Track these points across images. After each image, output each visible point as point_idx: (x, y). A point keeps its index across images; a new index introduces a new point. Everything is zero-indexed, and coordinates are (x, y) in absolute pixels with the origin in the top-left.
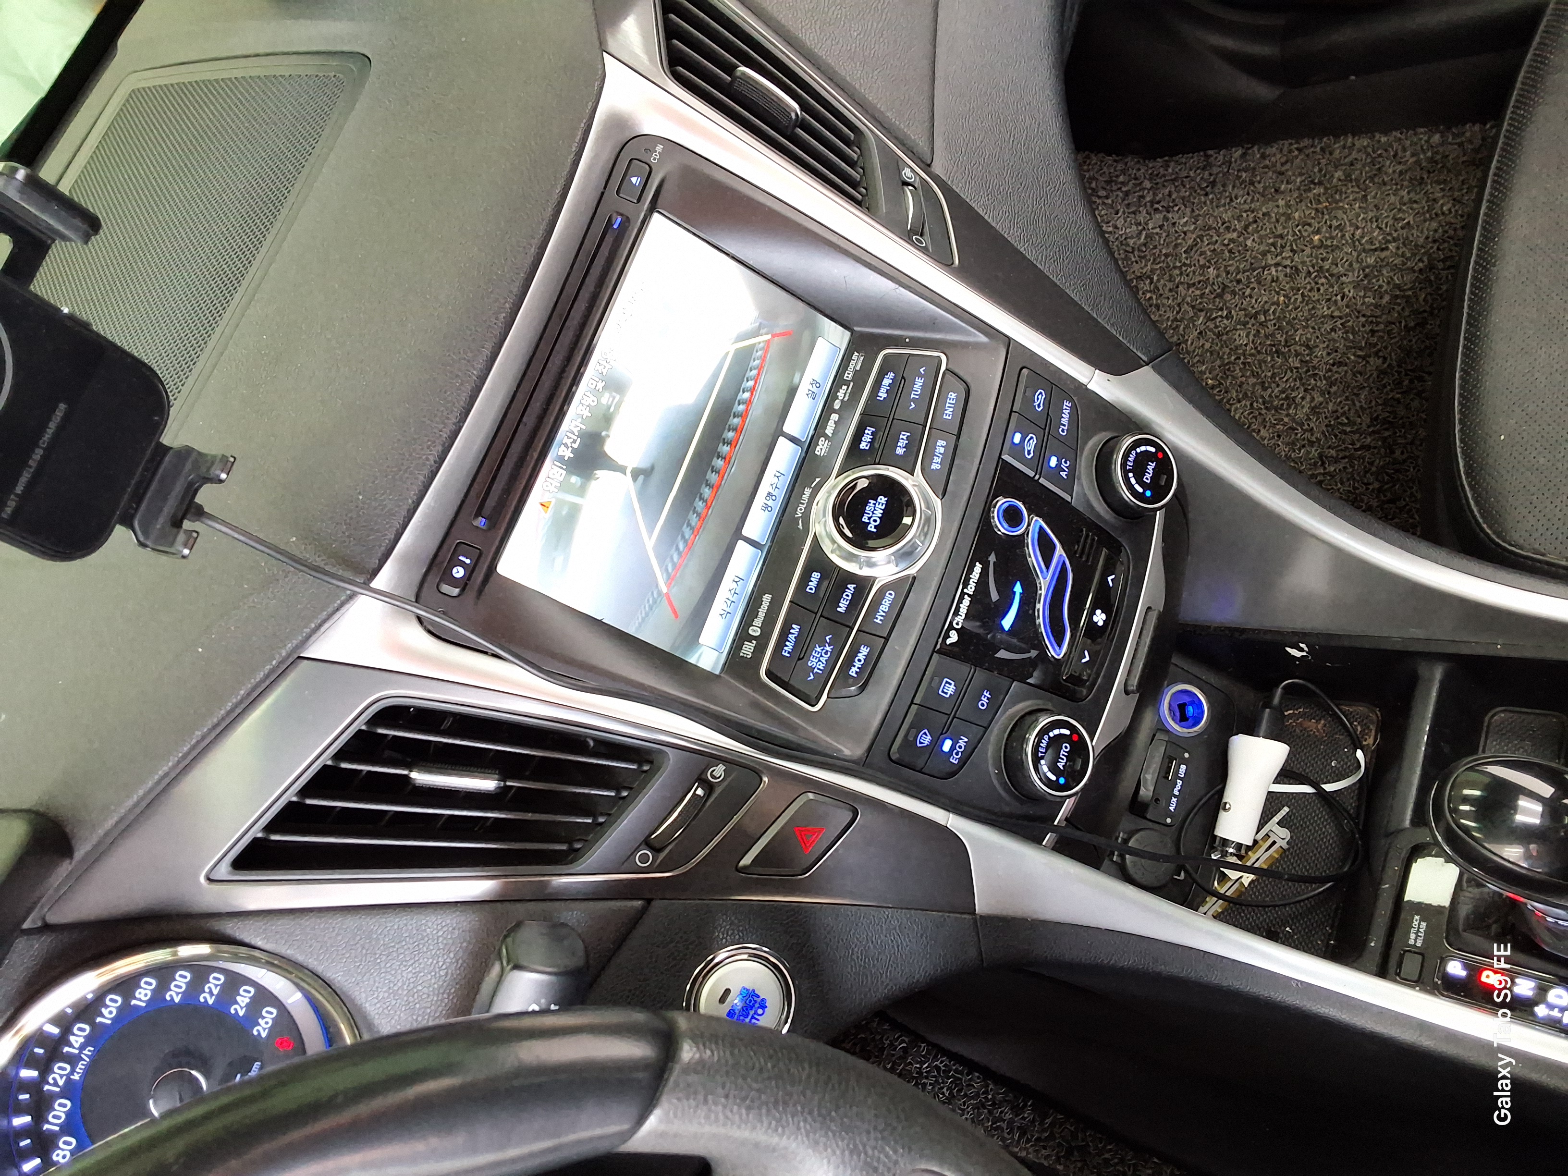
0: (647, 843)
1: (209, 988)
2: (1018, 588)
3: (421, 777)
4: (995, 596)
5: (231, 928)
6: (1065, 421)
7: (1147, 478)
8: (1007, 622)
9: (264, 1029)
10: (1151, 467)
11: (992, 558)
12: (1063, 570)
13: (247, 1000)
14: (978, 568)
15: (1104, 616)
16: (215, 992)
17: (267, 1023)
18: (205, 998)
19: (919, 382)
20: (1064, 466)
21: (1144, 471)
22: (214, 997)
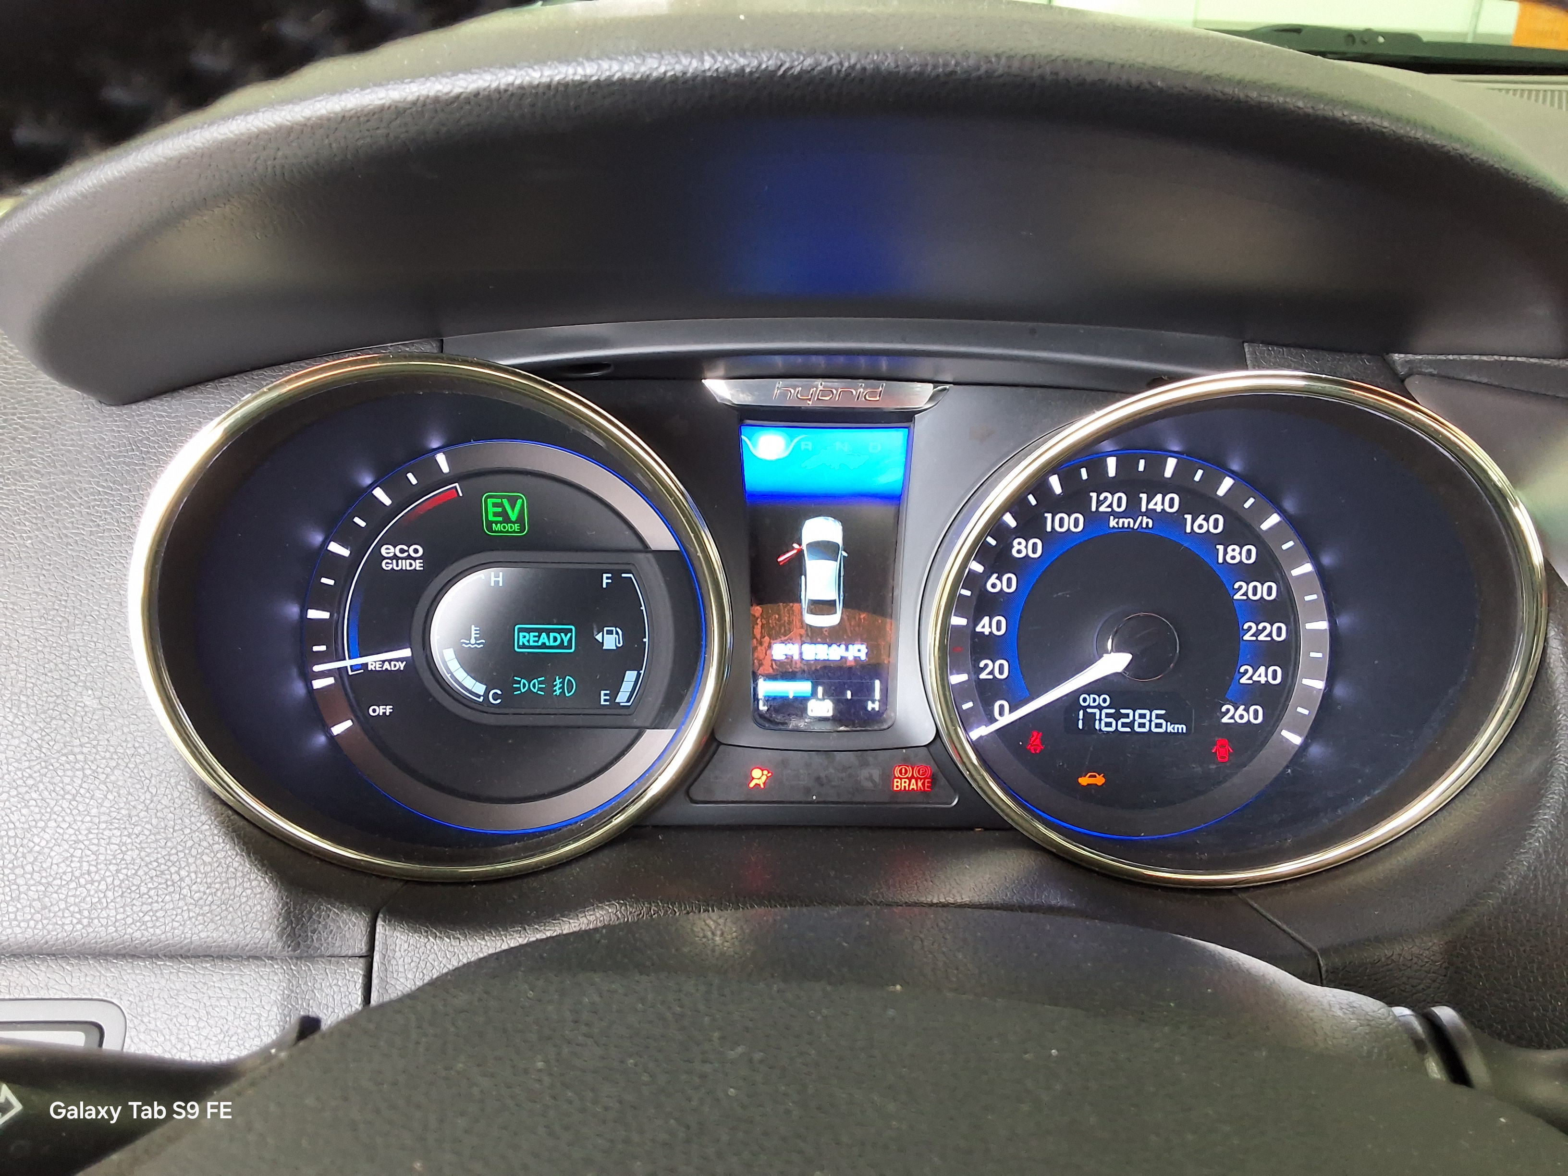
1: (1265, 628)
9: (1232, 717)
13: (1263, 680)
16: (1262, 637)
17: (1241, 717)
18: (1250, 628)
22: (1254, 638)
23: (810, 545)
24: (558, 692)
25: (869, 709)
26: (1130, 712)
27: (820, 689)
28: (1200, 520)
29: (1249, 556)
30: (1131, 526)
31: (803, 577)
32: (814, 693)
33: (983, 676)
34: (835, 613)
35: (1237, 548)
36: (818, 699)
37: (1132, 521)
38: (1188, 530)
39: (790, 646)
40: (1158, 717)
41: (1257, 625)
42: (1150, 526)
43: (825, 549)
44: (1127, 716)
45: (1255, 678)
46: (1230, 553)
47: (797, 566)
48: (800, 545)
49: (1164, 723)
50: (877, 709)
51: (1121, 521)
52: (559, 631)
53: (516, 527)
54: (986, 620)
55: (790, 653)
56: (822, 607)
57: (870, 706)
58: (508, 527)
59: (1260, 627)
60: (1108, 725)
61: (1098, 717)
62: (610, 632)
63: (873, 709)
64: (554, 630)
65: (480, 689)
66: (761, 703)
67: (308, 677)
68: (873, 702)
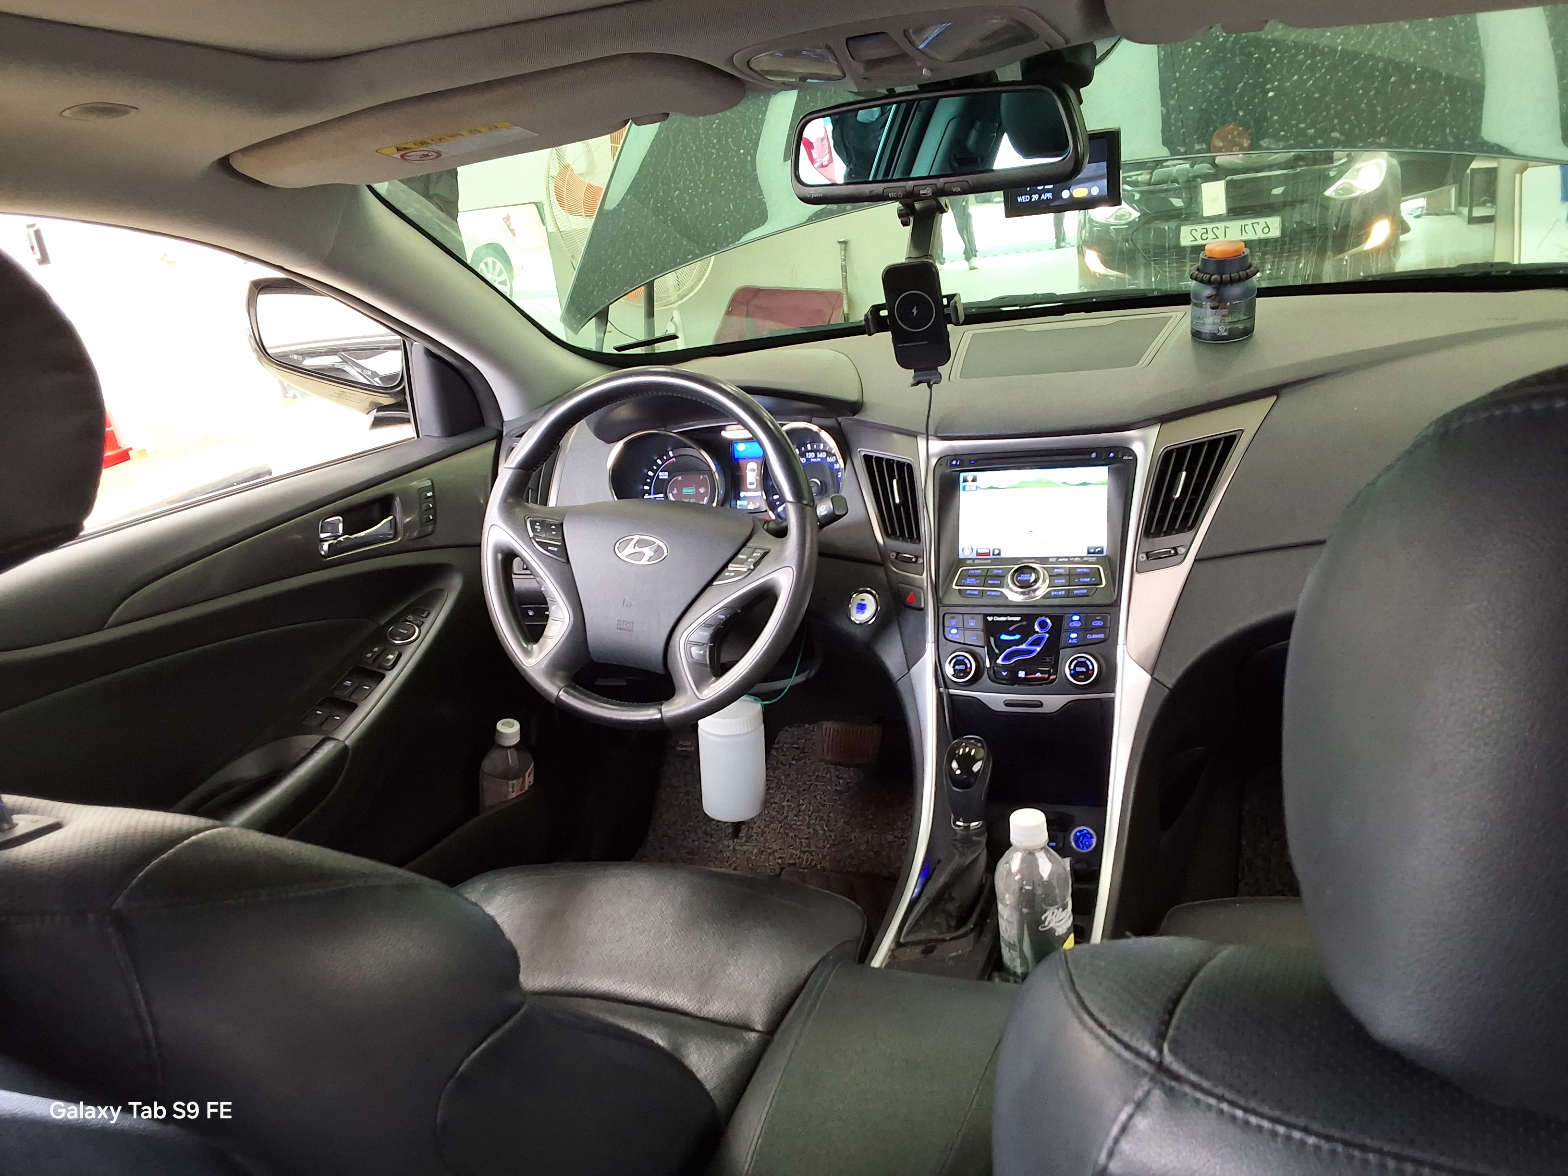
0: (898, 554)
2: (1017, 637)
3: (895, 481)
4: (1011, 629)
5: (849, 462)
6: (1095, 636)
7: (1078, 669)
8: (1004, 637)
10: (1083, 669)
11: (1024, 623)
12: (1033, 651)
14: (1018, 619)
15: (1020, 672)
19: (1088, 580)
20: (1074, 641)
21: (1080, 667)
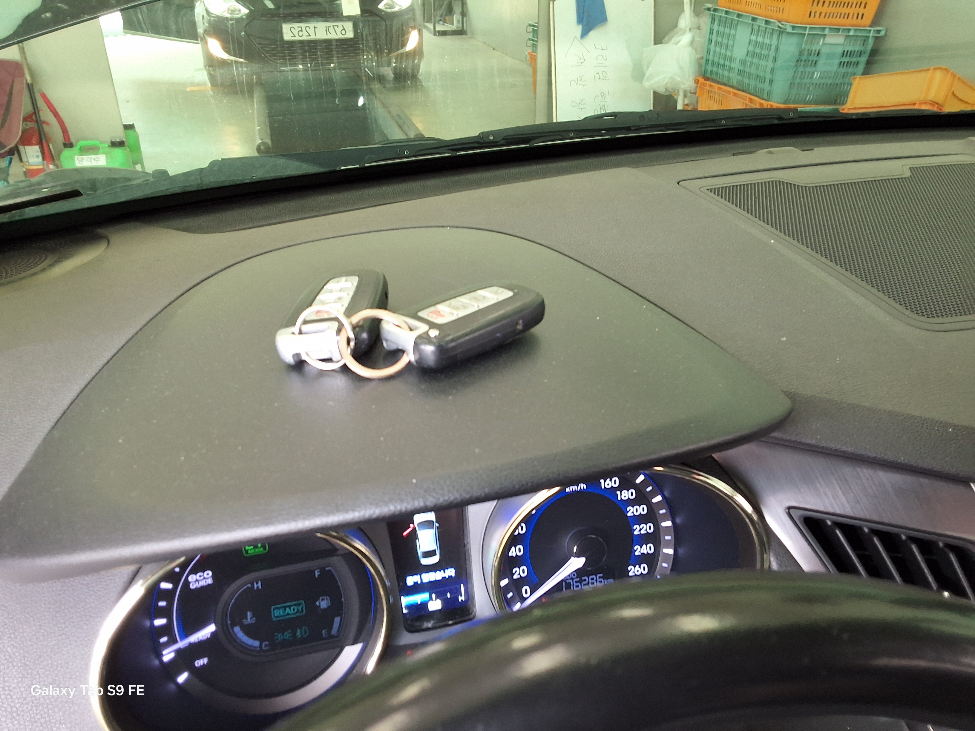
1: (644, 527)
9: (633, 572)
13: (645, 552)
16: (643, 532)
17: (638, 571)
18: (637, 528)
22: (639, 533)
23: (419, 524)
24: (299, 636)
25: (460, 600)
26: (586, 578)
27: (434, 595)
28: (608, 481)
29: (632, 494)
30: (576, 489)
31: (417, 540)
32: (431, 598)
33: (515, 577)
34: (436, 555)
35: (626, 491)
36: (432, 601)
37: (576, 487)
38: (603, 487)
39: (415, 576)
40: (600, 578)
41: (640, 526)
42: (585, 488)
43: (428, 524)
44: (585, 580)
45: (642, 551)
46: (623, 495)
47: (414, 535)
48: (413, 524)
49: (603, 581)
50: (464, 600)
51: (571, 487)
52: (295, 605)
53: (262, 549)
54: (513, 548)
55: (416, 581)
56: (430, 554)
57: (460, 599)
58: (257, 550)
59: (641, 527)
60: (577, 586)
61: (572, 583)
62: (323, 600)
63: (462, 600)
64: (293, 605)
65: (257, 643)
66: (404, 609)
67: (159, 656)
68: (461, 596)
